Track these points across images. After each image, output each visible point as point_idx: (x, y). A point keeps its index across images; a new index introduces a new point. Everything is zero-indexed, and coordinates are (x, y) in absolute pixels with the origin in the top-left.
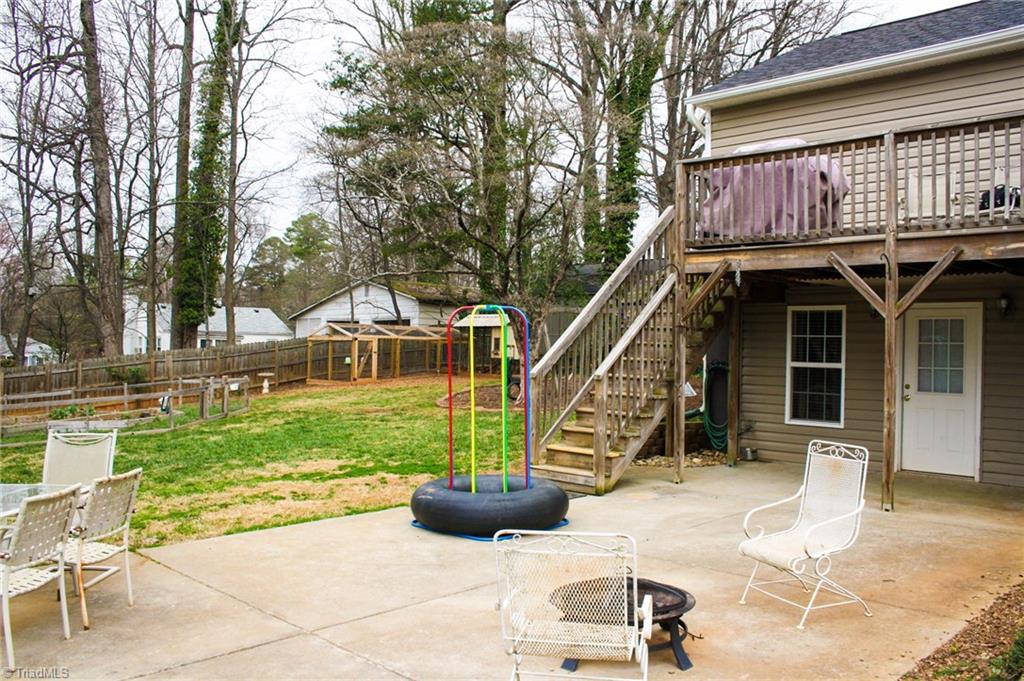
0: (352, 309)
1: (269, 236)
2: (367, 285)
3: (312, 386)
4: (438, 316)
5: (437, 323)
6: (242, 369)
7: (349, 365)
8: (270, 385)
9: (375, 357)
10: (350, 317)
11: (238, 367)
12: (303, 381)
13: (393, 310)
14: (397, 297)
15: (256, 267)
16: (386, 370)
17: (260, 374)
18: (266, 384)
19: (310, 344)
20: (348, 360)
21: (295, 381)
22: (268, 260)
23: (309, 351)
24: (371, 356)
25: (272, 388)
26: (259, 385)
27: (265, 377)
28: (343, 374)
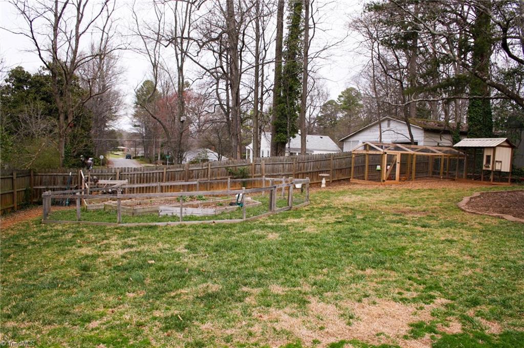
0: (381, 135)
1: (329, 99)
2: (389, 120)
3: (355, 184)
4: (439, 140)
5: (437, 145)
6: (308, 171)
7: (379, 170)
8: (326, 182)
9: (398, 166)
10: (379, 140)
11: (307, 170)
12: (348, 180)
13: (409, 136)
14: (411, 128)
15: (322, 116)
16: (406, 175)
17: (320, 175)
18: (324, 181)
19: (354, 156)
20: (378, 167)
21: (343, 180)
22: (329, 112)
23: (353, 160)
24: (395, 165)
25: (328, 184)
26: (320, 181)
27: (324, 177)
28: (375, 177)
